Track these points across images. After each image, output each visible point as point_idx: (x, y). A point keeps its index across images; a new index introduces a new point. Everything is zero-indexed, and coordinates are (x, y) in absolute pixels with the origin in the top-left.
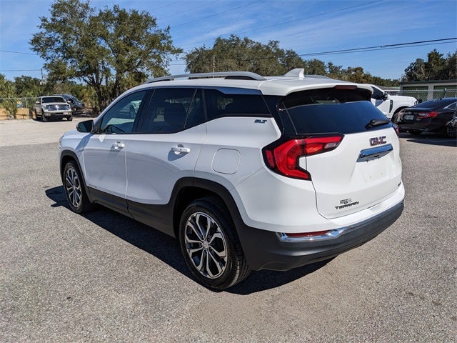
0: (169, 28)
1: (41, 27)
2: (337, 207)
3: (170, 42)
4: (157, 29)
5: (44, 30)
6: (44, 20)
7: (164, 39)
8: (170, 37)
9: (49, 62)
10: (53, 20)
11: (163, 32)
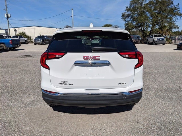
0: (179, 4)
1: (126, 10)
2: (59, 84)
3: (179, 11)
4: (172, 5)
5: (126, 11)
6: (127, 7)
7: (176, 9)
8: (179, 8)
9: (127, 23)
10: (130, 7)
11: (175, 6)
